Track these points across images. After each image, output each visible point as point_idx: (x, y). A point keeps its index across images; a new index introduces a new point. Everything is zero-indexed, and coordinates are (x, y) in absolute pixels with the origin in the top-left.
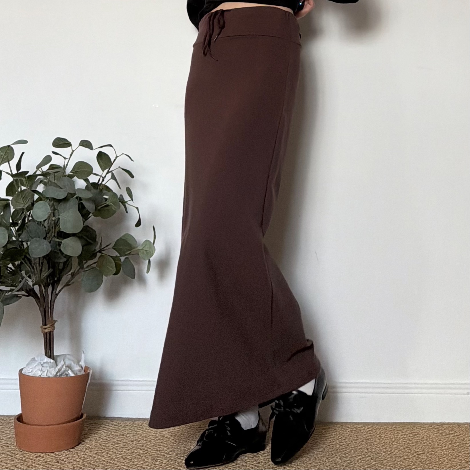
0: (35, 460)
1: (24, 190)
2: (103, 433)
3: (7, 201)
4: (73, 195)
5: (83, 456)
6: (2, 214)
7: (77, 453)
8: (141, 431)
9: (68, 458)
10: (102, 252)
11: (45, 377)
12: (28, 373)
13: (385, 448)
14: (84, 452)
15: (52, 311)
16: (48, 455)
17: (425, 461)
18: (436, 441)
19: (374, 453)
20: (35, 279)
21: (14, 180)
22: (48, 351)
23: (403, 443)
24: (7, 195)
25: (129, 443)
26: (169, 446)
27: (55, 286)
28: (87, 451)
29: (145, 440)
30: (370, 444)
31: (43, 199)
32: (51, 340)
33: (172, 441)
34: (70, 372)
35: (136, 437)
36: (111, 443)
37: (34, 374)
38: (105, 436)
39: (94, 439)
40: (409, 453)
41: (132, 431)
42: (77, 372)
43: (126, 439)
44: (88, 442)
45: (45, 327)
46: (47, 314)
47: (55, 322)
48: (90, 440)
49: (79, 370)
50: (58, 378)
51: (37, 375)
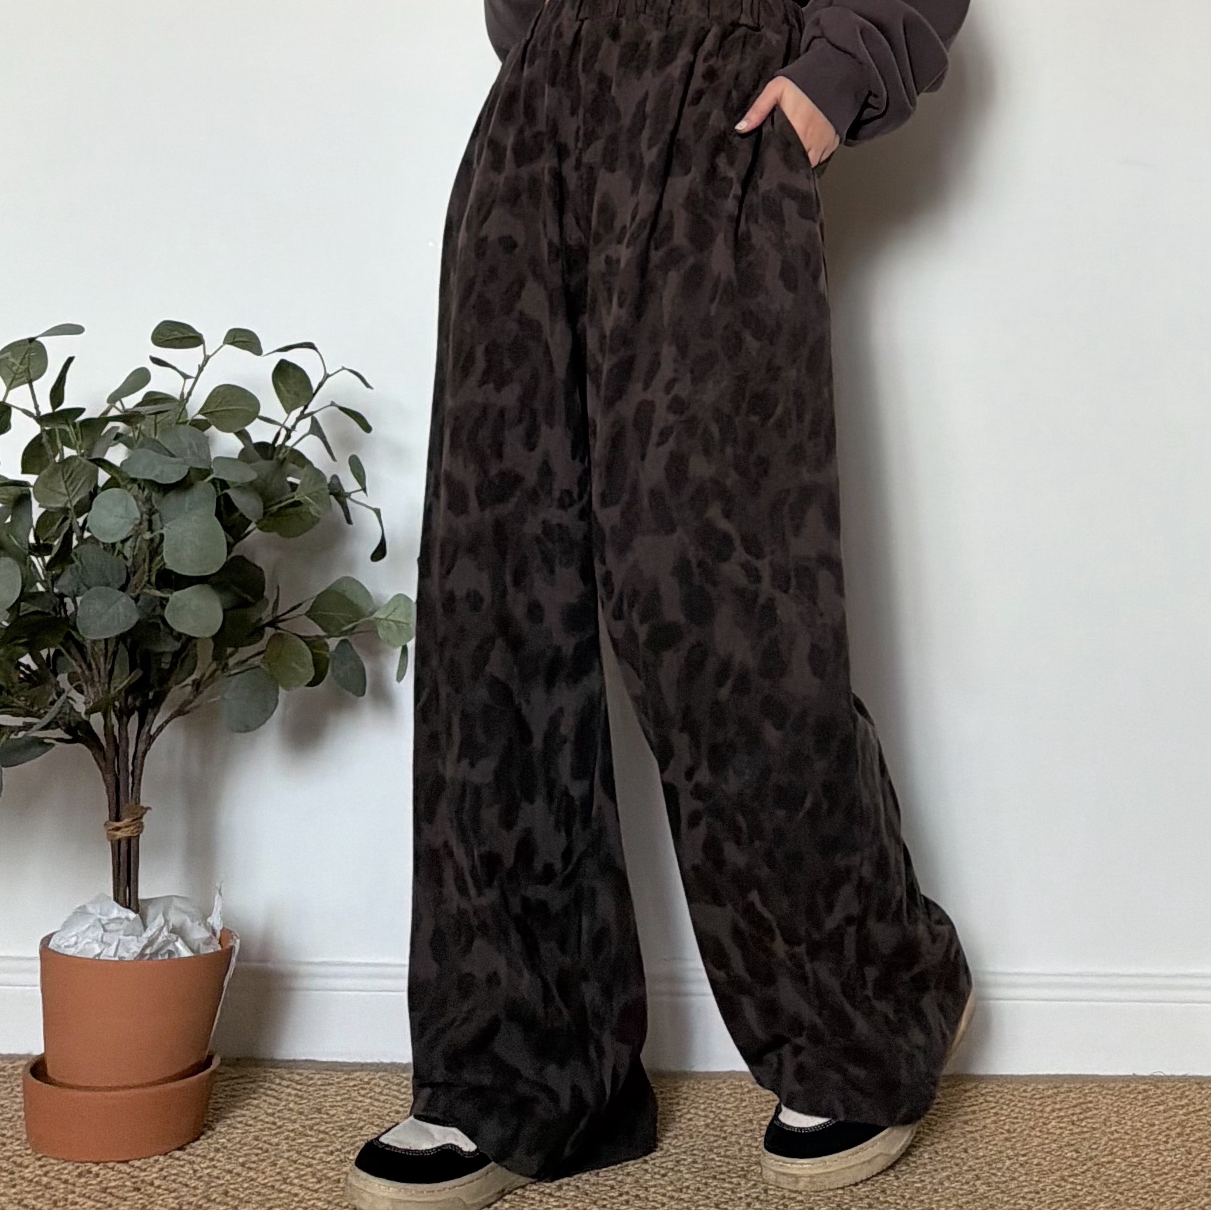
1: (71, 458)
2: (265, 1106)
3: (23, 488)
4: (204, 473)
5: (207, 1171)
6: (9, 520)
10: (280, 625)
11: (113, 959)
12: (66, 947)
13: (1013, 1149)
14: (213, 1159)
15: (136, 782)
17: (1118, 1183)
18: (1143, 1126)
19: (982, 1160)
20: (92, 697)
21: (43, 431)
22: (122, 889)
23: (1058, 1132)
24: (24, 472)
25: (334, 1135)
27: (150, 717)
29: (377, 1126)
30: (972, 1135)
31: (122, 484)
32: (133, 857)
34: (179, 944)
35: (354, 1116)
36: (286, 1133)
37: (81, 951)
38: (272, 1115)
39: (240, 1122)
40: (1074, 1159)
42: (201, 945)
43: (326, 1123)
44: (223, 1130)
45: (117, 825)
46: (122, 789)
47: (145, 809)
48: (229, 1127)
49: (206, 941)
50: (148, 961)
51: (90, 954)
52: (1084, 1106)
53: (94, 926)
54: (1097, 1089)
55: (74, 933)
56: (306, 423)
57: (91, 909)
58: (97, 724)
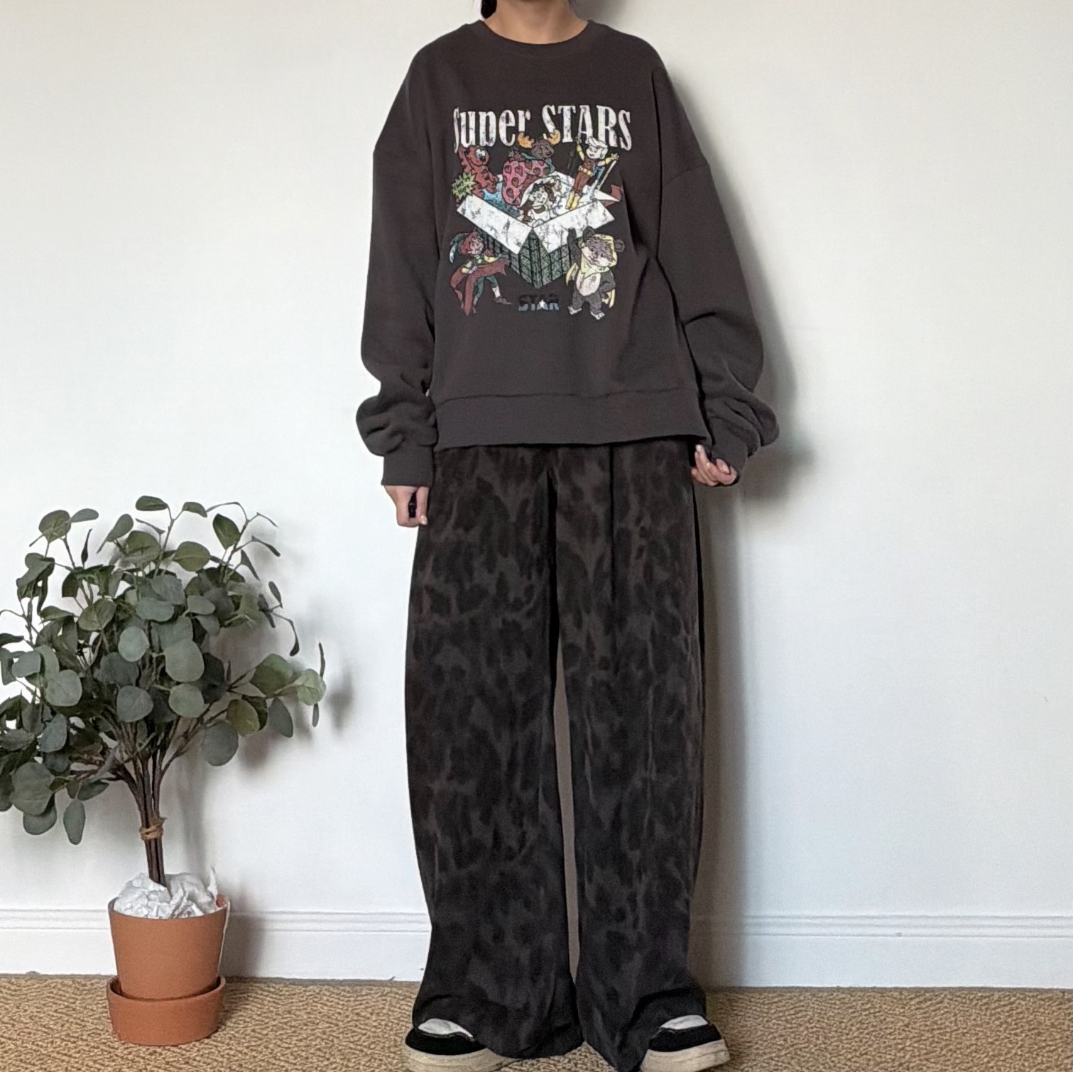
0: (148, 1059)
2: (255, 1009)
5: (227, 1052)
7: (216, 1046)
8: (320, 1005)
9: (202, 1056)
11: (156, 918)
12: (126, 909)
14: (228, 1045)
16: (169, 1050)
22: (154, 872)
23: (775, 1027)
25: (301, 1029)
26: (369, 1033)
28: (232, 1042)
29: (327, 1022)
32: (159, 852)
33: (375, 1024)
34: (194, 907)
35: (312, 1016)
37: (135, 913)
38: (260, 1015)
39: (241, 1019)
41: (303, 1005)
42: (207, 907)
43: (295, 1020)
44: (232, 1025)
45: (148, 830)
46: (148, 807)
47: (163, 819)
48: (235, 1023)
49: (210, 904)
50: (177, 918)
51: (142, 916)
52: (797, 1009)
53: (140, 897)
54: (810, 997)
55: (129, 900)
56: (238, 554)
57: (135, 884)
58: (130, 767)
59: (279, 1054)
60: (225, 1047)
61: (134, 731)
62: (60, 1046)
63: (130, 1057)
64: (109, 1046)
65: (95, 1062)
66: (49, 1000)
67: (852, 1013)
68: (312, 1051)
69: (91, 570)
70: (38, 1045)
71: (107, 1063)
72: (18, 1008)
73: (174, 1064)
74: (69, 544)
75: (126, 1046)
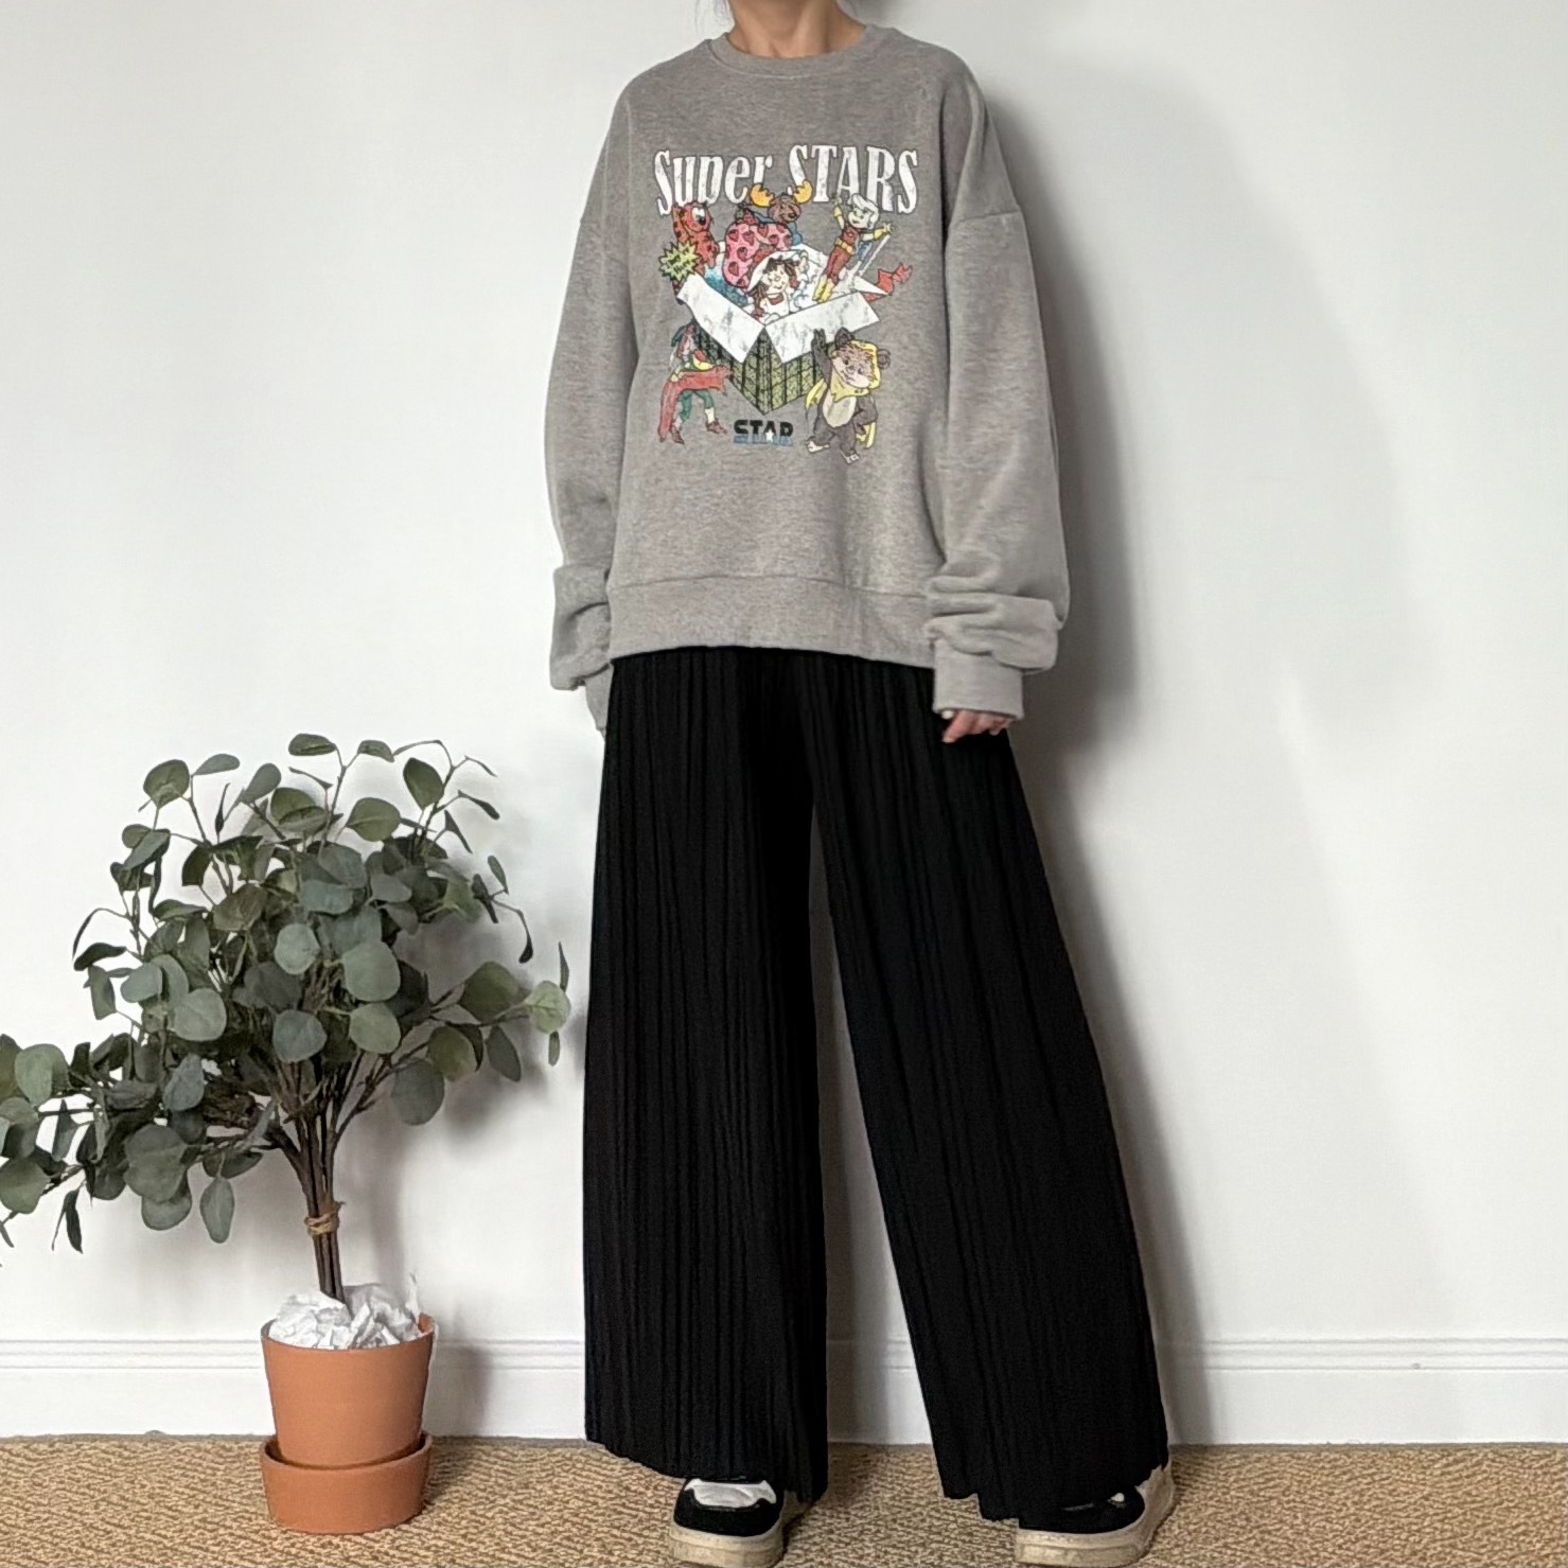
0: (319, 1554)
2: (477, 1481)
5: (434, 1542)
7: (419, 1535)
8: (571, 1477)
9: (397, 1549)
11: (330, 1348)
12: (288, 1337)
14: (437, 1531)
16: (350, 1540)
18: (1321, 1495)
22: (327, 1281)
25: (544, 1509)
26: (641, 1514)
28: (441, 1528)
29: (582, 1500)
32: (334, 1251)
33: (650, 1502)
34: (385, 1332)
35: (559, 1491)
36: (497, 1510)
37: (298, 1341)
38: (484, 1490)
39: (456, 1497)
40: (1243, 1527)
41: (548, 1475)
42: (404, 1332)
44: (442, 1504)
45: (317, 1221)
46: (318, 1187)
47: (339, 1205)
48: (447, 1501)
49: (409, 1328)
50: (361, 1347)
51: (309, 1345)
52: (1267, 1476)
53: (306, 1318)
54: (1288, 1459)
55: (292, 1322)
56: (440, 817)
57: (300, 1299)
58: (290, 1130)
59: (510, 1545)
60: (432, 1536)
61: (296, 1076)
62: (191, 1536)
63: (293, 1551)
64: (264, 1536)
65: (242, 1558)
66: (177, 1471)
67: (1349, 1480)
68: (558, 1540)
69: (229, 844)
70: (159, 1535)
71: (259, 1560)
72: (132, 1482)
73: (357, 1560)
74: (196, 805)
75: (287, 1535)
